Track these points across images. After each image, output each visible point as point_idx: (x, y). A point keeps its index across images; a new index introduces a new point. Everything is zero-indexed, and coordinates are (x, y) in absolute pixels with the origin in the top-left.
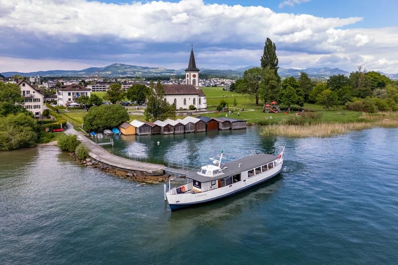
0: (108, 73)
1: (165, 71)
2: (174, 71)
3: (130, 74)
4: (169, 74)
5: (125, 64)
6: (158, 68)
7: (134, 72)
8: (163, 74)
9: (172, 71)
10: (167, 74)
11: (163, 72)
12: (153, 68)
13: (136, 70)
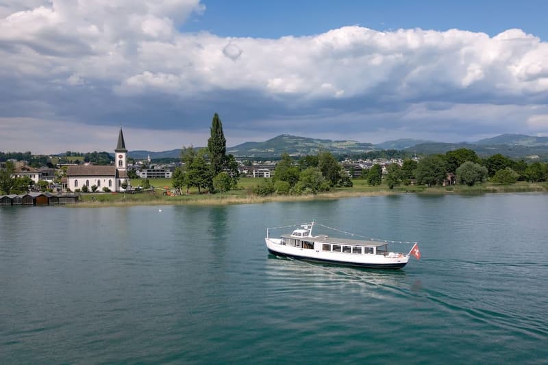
0: (270, 151)
1: (356, 146)
2: (372, 145)
3: (302, 152)
4: (362, 151)
5: (296, 136)
6: (346, 141)
7: (309, 148)
8: (352, 151)
9: (367, 145)
10: (360, 151)
11: (352, 149)
12: (338, 142)
13: (311, 145)
